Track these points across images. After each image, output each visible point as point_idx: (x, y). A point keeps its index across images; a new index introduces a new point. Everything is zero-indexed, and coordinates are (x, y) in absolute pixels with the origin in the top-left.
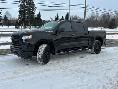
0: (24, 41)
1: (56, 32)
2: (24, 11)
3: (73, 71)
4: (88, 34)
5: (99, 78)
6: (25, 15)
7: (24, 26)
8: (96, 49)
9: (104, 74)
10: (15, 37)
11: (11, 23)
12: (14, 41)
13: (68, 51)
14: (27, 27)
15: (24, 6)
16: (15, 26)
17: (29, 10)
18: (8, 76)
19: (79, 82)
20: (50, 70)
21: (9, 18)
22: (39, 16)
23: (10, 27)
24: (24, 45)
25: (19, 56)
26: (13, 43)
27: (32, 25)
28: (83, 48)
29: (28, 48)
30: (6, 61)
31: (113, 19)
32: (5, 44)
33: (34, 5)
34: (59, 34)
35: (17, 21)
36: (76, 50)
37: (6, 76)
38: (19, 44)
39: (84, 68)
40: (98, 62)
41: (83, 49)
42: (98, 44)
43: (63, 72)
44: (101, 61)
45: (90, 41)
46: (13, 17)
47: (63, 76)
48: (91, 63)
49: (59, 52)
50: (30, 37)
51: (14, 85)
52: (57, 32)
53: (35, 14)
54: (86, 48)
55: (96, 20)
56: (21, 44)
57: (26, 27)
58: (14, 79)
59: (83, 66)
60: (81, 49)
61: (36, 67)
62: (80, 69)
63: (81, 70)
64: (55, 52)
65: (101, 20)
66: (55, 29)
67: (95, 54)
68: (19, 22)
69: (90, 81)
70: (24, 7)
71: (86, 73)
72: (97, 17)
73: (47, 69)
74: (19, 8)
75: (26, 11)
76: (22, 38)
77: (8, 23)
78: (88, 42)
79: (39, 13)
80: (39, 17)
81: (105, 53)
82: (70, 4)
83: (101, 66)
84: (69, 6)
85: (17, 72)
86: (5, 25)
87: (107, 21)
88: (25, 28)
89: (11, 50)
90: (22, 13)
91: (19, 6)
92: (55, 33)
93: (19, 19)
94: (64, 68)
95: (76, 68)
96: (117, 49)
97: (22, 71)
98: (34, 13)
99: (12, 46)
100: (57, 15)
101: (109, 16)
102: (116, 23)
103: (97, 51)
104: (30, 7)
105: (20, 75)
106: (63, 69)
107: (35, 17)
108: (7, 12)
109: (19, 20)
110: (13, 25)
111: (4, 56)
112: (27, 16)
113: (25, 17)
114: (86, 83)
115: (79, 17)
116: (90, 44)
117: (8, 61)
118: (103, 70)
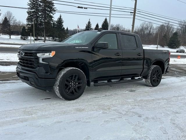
0: (41, 61)
1: (93, 48)
2: (36, 13)
3: (121, 113)
4: (142, 54)
5: (163, 126)
6: (37, 19)
7: (36, 36)
8: (154, 79)
9: (171, 119)
10: (25, 53)
11: (15, 30)
12: (23, 60)
13: (109, 81)
14: (39, 38)
15: (37, 5)
16: (20, 36)
17: (44, 11)
18: (14, 117)
19: (132, 133)
20: (83, 110)
21: (11, 23)
22: (60, 21)
23: (12, 37)
24: (41, 67)
25: (31, 84)
26: (21, 62)
27: (49, 36)
28: (133, 76)
29: (47, 73)
30: (9, 92)
31: (176, 34)
32: (5, 64)
33: (53, 3)
34: (98, 53)
35: (24, 27)
36: (122, 79)
37: (11, 117)
38: (31, 64)
39: (138, 109)
40: (159, 99)
41: (133, 78)
42: (158, 71)
43: (104, 115)
44: (163, 99)
45: (145, 66)
46: (17, 21)
47: (105, 121)
48: (147, 101)
49: (96, 81)
50: (52, 54)
51: (25, 133)
52: (95, 50)
53: (53, 19)
54: (138, 76)
55: (149, 34)
56: (36, 65)
57: (37, 38)
58: (25, 123)
59: (135, 105)
60: (130, 79)
61: (58, 104)
62: (131, 111)
63: (133, 112)
64: (90, 81)
65: (157, 34)
66: (91, 43)
67: (151, 86)
68: (28, 30)
69: (150, 132)
70: (37, 7)
71: (142, 118)
72: (151, 29)
73: (78, 109)
74: (29, 7)
75: (40, 14)
76: (38, 55)
77: (10, 30)
78: (142, 67)
79: (60, 17)
80: (60, 24)
81: (166, 87)
82: (111, 5)
83: (164, 106)
84: (109, 9)
85: (28, 112)
86: (5, 33)
87: (165, 35)
88: (36, 40)
89: (18, 73)
90: (32, 15)
91: (29, 5)
92: (90, 51)
93: (27, 25)
94: (106, 108)
95: (125, 108)
96: (184, 81)
97: (36, 110)
98: (52, 17)
99: (20, 67)
100: (89, 22)
101: (169, 28)
102: (179, 39)
103: (155, 82)
104: (45, 6)
105: (33, 116)
106: (103, 109)
107: (54, 24)
108: (8, 13)
109: (28, 27)
110: (18, 34)
111: (5, 83)
112: (41, 21)
113: (37, 21)
114: (145, 135)
115: (123, 27)
116: (145, 70)
117: (12, 92)
118: (169, 113)
